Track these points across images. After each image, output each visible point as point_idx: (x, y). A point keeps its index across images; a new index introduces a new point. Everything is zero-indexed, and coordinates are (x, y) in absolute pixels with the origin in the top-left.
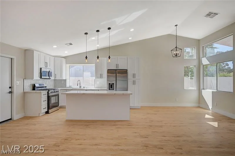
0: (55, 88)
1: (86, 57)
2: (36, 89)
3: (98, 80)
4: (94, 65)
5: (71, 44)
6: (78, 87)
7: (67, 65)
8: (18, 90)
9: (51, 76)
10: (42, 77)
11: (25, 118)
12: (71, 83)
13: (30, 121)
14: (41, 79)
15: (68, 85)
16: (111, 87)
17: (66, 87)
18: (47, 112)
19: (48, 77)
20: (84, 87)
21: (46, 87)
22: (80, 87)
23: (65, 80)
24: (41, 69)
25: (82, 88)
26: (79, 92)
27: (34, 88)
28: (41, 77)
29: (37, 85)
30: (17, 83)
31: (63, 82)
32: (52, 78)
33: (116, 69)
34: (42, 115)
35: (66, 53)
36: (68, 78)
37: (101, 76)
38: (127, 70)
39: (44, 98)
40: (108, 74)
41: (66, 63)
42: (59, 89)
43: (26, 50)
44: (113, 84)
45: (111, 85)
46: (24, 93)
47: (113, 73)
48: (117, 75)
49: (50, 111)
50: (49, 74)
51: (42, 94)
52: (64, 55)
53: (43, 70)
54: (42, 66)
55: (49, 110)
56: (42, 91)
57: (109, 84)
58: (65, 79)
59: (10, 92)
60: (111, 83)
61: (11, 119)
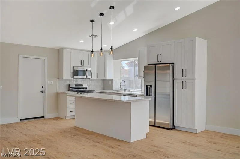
0: (104, 89)
4: (137, 59)
9: (89, 76)
10: (75, 77)
15: (116, 87)
17: (113, 89)
20: (129, 91)
21: (86, 88)
22: (125, 90)
23: (112, 81)
24: (73, 67)
25: (127, 91)
28: (73, 77)
30: (49, 83)
33: (158, 63)
34: (69, 118)
36: (116, 77)
38: (174, 63)
39: (72, 99)
40: (146, 71)
41: (114, 59)
43: (60, 49)
44: (151, 86)
48: (157, 72)
50: (87, 73)
57: (147, 86)
58: (112, 79)
59: (42, 92)
60: (149, 84)
61: (43, 117)
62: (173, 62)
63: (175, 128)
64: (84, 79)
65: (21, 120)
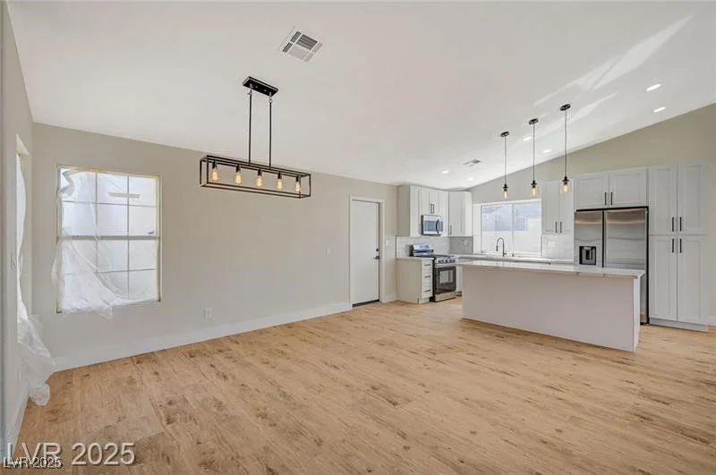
0: (448, 253)
1: (506, 187)
2: (415, 254)
3: (550, 237)
4: (539, 200)
5: (477, 162)
6: (499, 254)
7: (475, 205)
8: (387, 256)
9: (442, 230)
10: (425, 233)
11: (399, 302)
12: (485, 245)
13: (405, 307)
14: (423, 237)
15: (477, 249)
16: (587, 258)
17: (472, 253)
18: (432, 299)
19: (436, 233)
20: (513, 255)
21: (433, 251)
22: (504, 254)
23: (471, 239)
24: (422, 217)
25: (508, 256)
26: (500, 264)
27: (412, 252)
28: (422, 233)
29: (416, 247)
30: (387, 243)
31: (466, 242)
32: (444, 234)
33: (606, 207)
34: (424, 302)
35: (471, 181)
36: (477, 232)
37: (559, 228)
38: (647, 207)
39: (427, 271)
40: (578, 222)
41: (474, 202)
42: (457, 256)
43: (399, 186)
44: (594, 248)
45: (588, 252)
46: (397, 260)
47: (593, 219)
48: (608, 222)
49: (438, 297)
50: (437, 226)
51: (423, 263)
52: (467, 186)
53: (425, 219)
54: (425, 211)
55: (436, 296)
56: (423, 259)
57: (581, 248)
58: (471, 235)
59: (378, 258)
60: (587, 245)
61: (378, 301)
62: (645, 205)
63: (648, 322)
64: (432, 237)
65: (354, 305)
